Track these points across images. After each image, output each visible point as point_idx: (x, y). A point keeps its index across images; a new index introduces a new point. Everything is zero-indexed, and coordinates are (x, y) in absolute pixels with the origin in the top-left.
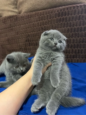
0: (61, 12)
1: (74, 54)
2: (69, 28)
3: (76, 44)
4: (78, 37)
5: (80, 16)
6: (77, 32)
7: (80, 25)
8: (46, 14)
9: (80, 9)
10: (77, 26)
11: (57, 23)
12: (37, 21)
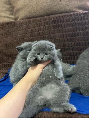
1: (69, 56)
2: (65, 33)
3: (71, 47)
4: (73, 41)
5: (73, 23)
6: (71, 37)
7: (74, 31)
8: (43, 21)
9: (73, 17)
10: (71, 32)
11: (53, 29)
12: (35, 27)
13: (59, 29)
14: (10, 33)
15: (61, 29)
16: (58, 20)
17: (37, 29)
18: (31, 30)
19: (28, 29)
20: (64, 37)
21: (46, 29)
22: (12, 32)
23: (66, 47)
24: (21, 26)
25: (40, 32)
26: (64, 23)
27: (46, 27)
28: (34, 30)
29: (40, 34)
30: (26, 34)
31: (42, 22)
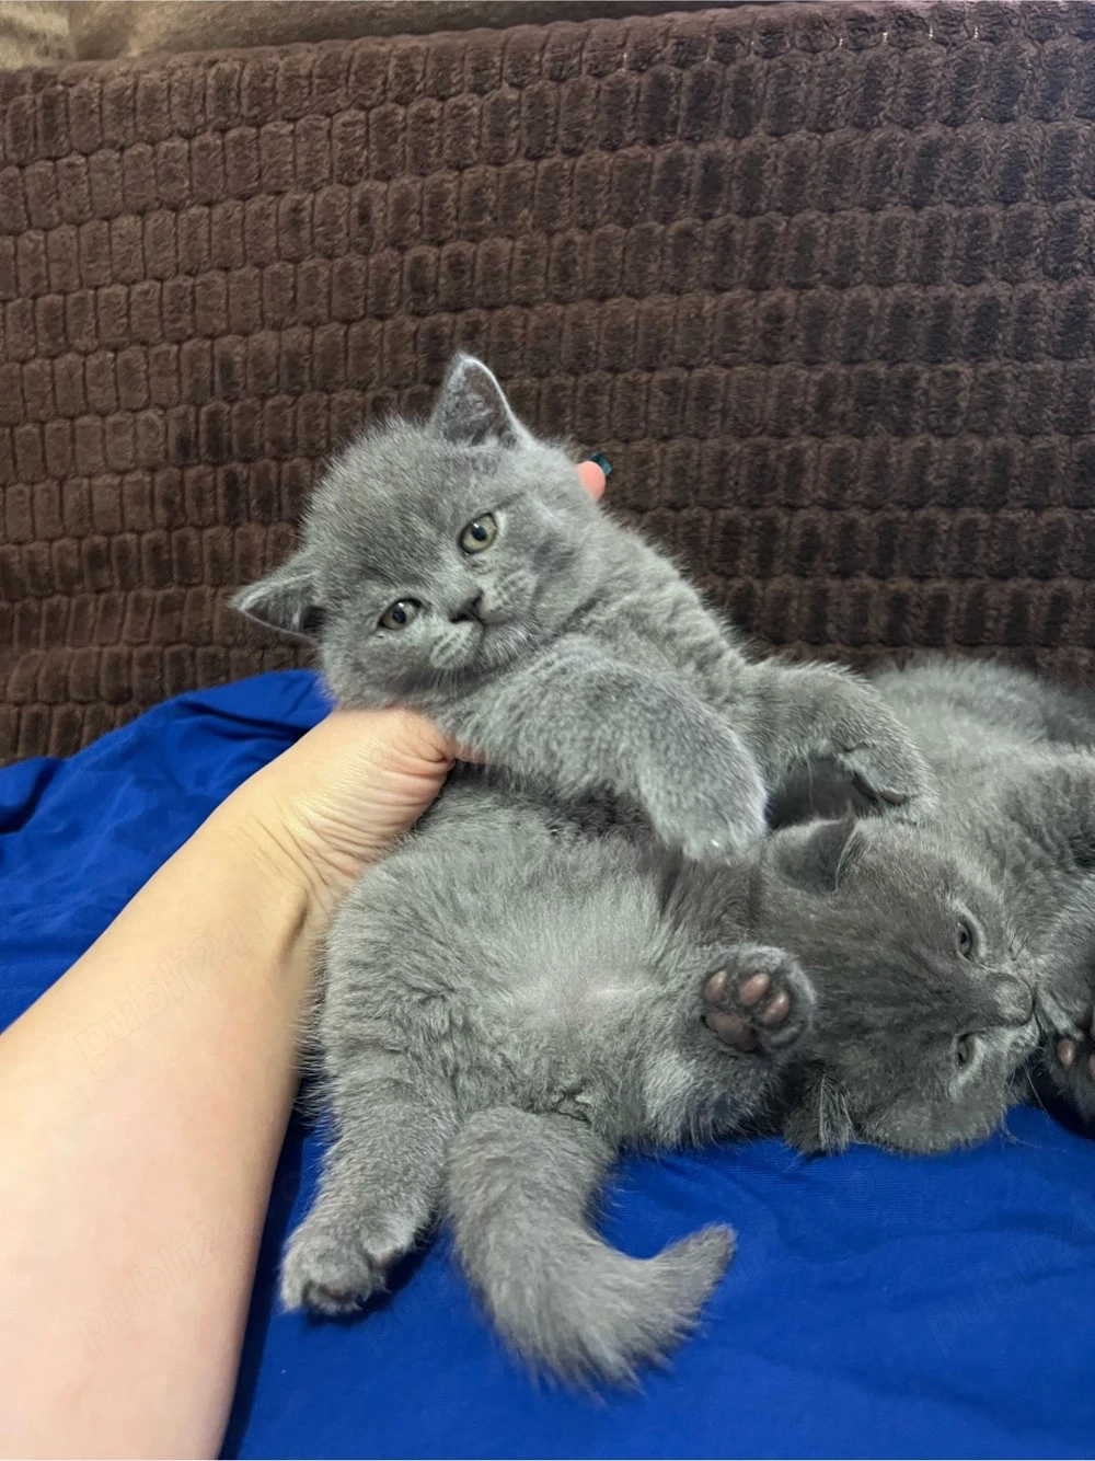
0: (688, 77)
2: (790, 298)
3: (864, 520)
4: (903, 431)
5: (931, 151)
6: (881, 369)
7: (927, 280)
8: (479, 90)
9: (938, 57)
10: (885, 284)
11: (627, 224)
12: (347, 173)
13: (717, 223)
15: (746, 232)
16: (703, 89)
17: (376, 214)
18: (296, 224)
19: (244, 198)
20: (770, 362)
21: (509, 213)
23: (792, 508)
24: (139, 138)
25: (419, 262)
26: (791, 139)
27: (513, 182)
28: (332, 224)
29: (420, 289)
30: (219, 278)
31: (464, 99)
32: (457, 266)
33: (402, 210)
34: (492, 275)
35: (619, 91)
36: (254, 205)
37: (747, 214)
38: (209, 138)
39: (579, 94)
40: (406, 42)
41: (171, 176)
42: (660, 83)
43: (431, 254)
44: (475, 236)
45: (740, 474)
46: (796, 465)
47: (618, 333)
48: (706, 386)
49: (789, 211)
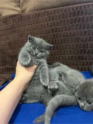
2: (87, 30)
11: (72, 24)
12: (46, 21)
13: (80, 23)
14: (16, 28)
15: (83, 24)
16: (78, 11)
17: (49, 24)
18: (42, 25)
19: (37, 23)
20: (85, 35)
21: (61, 24)
22: (18, 28)
23: (87, 48)
24: (28, 19)
25: (53, 28)
26: (87, 15)
27: (61, 21)
28: (45, 25)
29: (53, 30)
30: (35, 30)
31: (57, 14)
32: (56, 28)
33: (51, 24)
34: (59, 29)
35: (71, 12)
36: (38, 24)
37: (83, 22)
38: (34, 19)
39: (67, 13)
40: (51, 9)
41: (31, 22)
42: (75, 11)
43: (54, 27)
44: (58, 26)
45: (82, 45)
46: (87, 44)
47: (71, 33)
48: (79, 38)
49: (87, 22)
